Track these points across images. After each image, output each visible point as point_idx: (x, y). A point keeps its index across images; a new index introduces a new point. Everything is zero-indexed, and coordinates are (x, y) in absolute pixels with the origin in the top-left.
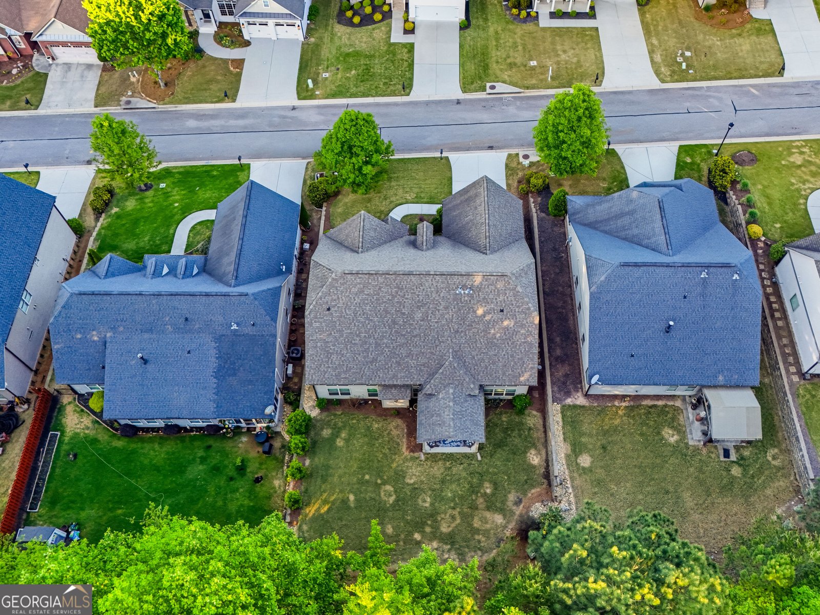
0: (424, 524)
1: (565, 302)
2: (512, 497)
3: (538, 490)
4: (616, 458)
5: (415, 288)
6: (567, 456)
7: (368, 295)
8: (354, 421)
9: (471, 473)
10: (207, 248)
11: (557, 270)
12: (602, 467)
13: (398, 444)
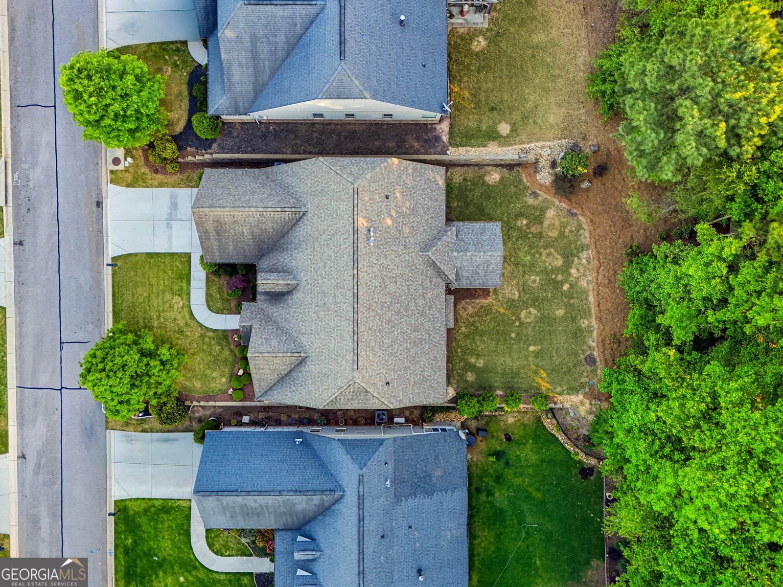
0: (555, 281)
1: (333, 132)
2: (530, 201)
3: (524, 175)
4: (502, 98)
5: (369, 291)
6: (501, 145)
7: (375, 342)
8: (459, 350)
9: (509, 238)
10: (250, 532)
11: (292, 136)
12: (511, 114)
13: (482, 307)
